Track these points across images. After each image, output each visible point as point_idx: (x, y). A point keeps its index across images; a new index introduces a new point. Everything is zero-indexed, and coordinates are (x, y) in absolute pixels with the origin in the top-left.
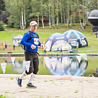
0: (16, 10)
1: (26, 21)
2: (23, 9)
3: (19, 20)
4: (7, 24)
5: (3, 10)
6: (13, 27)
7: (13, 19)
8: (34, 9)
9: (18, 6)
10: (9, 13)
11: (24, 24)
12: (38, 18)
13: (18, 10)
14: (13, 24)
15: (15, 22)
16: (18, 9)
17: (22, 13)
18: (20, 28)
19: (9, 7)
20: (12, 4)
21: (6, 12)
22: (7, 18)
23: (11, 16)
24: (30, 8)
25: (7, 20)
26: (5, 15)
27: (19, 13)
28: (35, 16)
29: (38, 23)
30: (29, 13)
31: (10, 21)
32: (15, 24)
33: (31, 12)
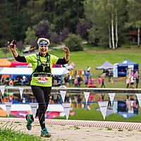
0: (103, 17)
1: (118, 36)
2: (115, 17)
3: (107, 34)
4: (87, 40)
6: (97, 46)
7: (97, 32)
8: (132, 16)
9: (106, 11)
10: (91, 22)
11: (115, 41)
12: (139, 31)
13: (106, 18)
14: (97, 40)
15: (101, 37)
16: (107, 15)
18: (108, 46)
19: (91, 12)
20: (96, 7)
21: (86, 20)
22: (88, 30)
23: (94, 27)
24: (126, 14)
25: (88, 34)
27: (107, 22)
28: (133, 26)
29: (139, 39)
30: (123, 22)
31: (93, 35)
32: (101, 40)
33: (127, 21)
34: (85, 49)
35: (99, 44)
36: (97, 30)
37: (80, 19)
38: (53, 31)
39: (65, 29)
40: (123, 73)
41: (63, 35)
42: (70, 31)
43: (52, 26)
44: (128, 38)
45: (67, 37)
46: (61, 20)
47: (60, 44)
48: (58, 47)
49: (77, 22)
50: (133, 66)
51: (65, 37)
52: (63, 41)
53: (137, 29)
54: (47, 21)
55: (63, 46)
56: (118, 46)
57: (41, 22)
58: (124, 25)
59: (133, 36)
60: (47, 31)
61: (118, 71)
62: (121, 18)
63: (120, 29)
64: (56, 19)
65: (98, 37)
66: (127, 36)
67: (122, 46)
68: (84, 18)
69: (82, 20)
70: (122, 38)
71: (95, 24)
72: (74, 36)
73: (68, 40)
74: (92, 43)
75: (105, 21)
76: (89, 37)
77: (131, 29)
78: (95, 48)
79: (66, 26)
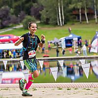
1: (64, 15)
3: (56, 14)
4: (40, 19)
5: (34, 2)
6: (48, 24)
7: (47, 13)
10: (42, 6)
11: (62, 20)
12: (80, 11)
13: (54, 2)
14: (48, 19)
15: (50, 17)
17: (59, 4)
18: (57, 24)
21: (38, 4)
22: (40, 12)
23: (45, 9)
25: (40, 15)
26: (37, 9)
27: (55, 5)
29: (80, 17)
30: (67, 4)
31: (44, 16)
32: (51, 19)
33: (70, 3)
35: (49, 22)
36: (47, 11)
37: (34, 4)
38: (12, 14)
39: (22, 12)
40: (69, 44)
41: (20, 17)
42: (26, 14)
43: (12, 10)
44: (72, 17)
45: (24, 18)
46: (19, 5)
47: (19, 24)
48: (18, 27)
49: (31, 6)
50: (77, 39)
51: (22, 18)
52: (21, 22)
53: (79, 10)
54: (7, 7)
55: (21, 26)
56: (65, 24)
57: (3, 8)
58: (68, 6)
59: (76, 15)
60: (7, 14)
61: (66, 43)
62: (66, 1)
63: (65, 10)
64: (15, 4)
65: (48, 17)
66: (71, 15)
67: (68, 23)
68: (37, 2)
69: (35, 5)
70: (67, 17)
71: (45, 7)
72: (29, 17)
73: (25, 20)
74: (44, 22)
75: (53, 4)
76: (42, 17)
77: (74, 9)
78: (47, 26)
79: (23, 10)
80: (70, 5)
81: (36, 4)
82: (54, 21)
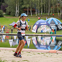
2: (18, 2)
4: (6, 12)
8: (25, 2)
10: (7, 5)
11: (18, 13)
12: (28, 9)
13: (14, 3)
14: (10, 12)
17: (17, 5)
18: (15, 15)
21: (5, 3)
22: (6, 8)
25: (6, 10)
26: (4, 6)
28: (26, 7)
29: (28, 12)
31: (8, 10)
33: (23, 4)
34: (4, 16)
35: (11, 14)
36: (10, 8)
37: (2, 3)
56: (19, 15)
58: (22, 6)
59: (26, 11)
62: (20, 3)
63: (20, 8)
66: (23, 11)
70: (21, 12)
74: (8, 14)
76: (7, 11)
78: (9, 16)
80: (23, 6)
81: (4, 3)
82: (13, 14)
